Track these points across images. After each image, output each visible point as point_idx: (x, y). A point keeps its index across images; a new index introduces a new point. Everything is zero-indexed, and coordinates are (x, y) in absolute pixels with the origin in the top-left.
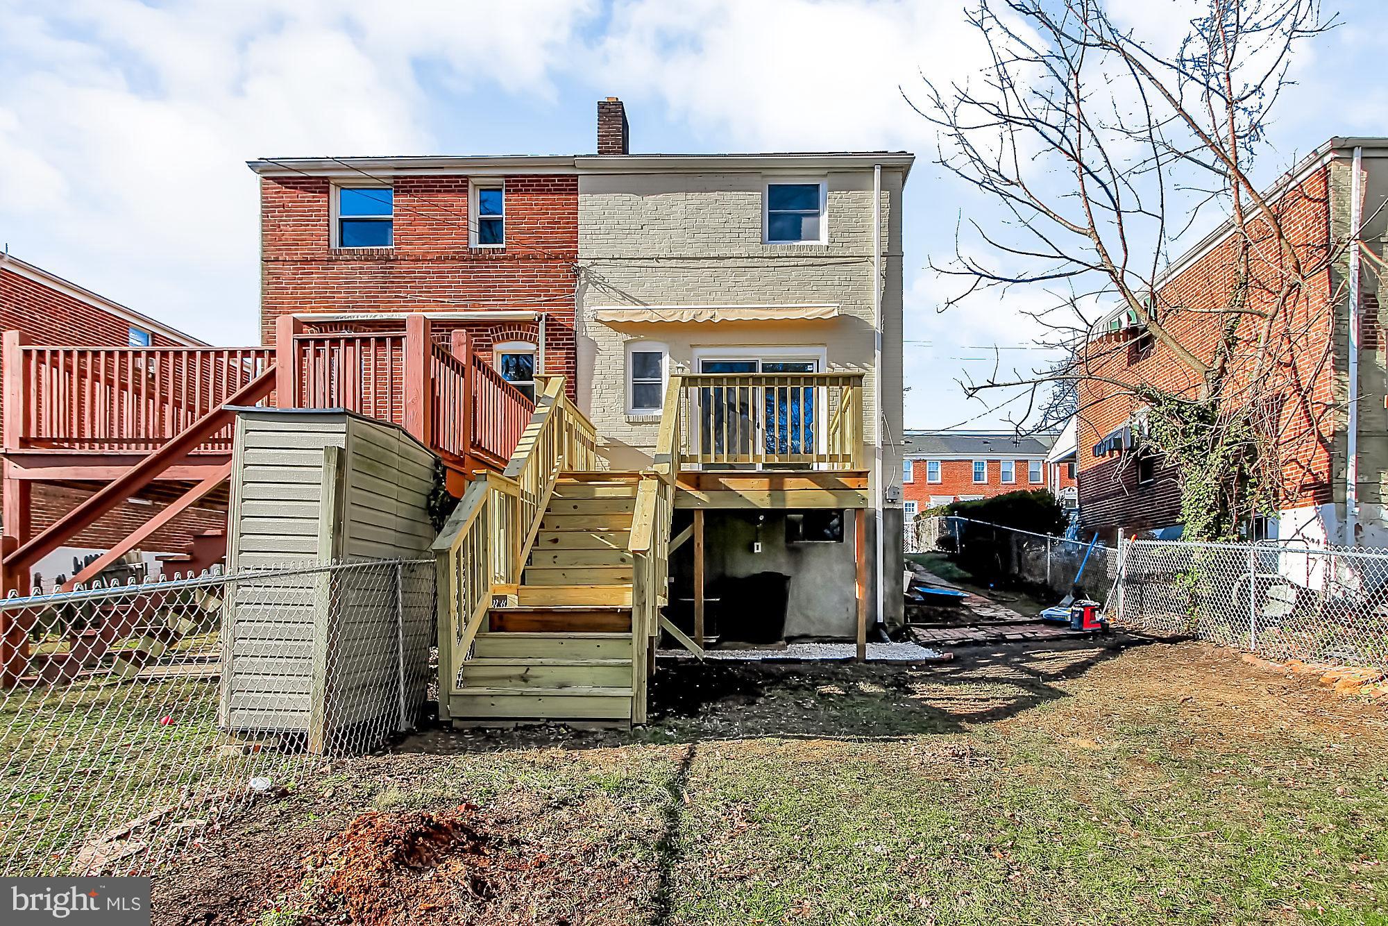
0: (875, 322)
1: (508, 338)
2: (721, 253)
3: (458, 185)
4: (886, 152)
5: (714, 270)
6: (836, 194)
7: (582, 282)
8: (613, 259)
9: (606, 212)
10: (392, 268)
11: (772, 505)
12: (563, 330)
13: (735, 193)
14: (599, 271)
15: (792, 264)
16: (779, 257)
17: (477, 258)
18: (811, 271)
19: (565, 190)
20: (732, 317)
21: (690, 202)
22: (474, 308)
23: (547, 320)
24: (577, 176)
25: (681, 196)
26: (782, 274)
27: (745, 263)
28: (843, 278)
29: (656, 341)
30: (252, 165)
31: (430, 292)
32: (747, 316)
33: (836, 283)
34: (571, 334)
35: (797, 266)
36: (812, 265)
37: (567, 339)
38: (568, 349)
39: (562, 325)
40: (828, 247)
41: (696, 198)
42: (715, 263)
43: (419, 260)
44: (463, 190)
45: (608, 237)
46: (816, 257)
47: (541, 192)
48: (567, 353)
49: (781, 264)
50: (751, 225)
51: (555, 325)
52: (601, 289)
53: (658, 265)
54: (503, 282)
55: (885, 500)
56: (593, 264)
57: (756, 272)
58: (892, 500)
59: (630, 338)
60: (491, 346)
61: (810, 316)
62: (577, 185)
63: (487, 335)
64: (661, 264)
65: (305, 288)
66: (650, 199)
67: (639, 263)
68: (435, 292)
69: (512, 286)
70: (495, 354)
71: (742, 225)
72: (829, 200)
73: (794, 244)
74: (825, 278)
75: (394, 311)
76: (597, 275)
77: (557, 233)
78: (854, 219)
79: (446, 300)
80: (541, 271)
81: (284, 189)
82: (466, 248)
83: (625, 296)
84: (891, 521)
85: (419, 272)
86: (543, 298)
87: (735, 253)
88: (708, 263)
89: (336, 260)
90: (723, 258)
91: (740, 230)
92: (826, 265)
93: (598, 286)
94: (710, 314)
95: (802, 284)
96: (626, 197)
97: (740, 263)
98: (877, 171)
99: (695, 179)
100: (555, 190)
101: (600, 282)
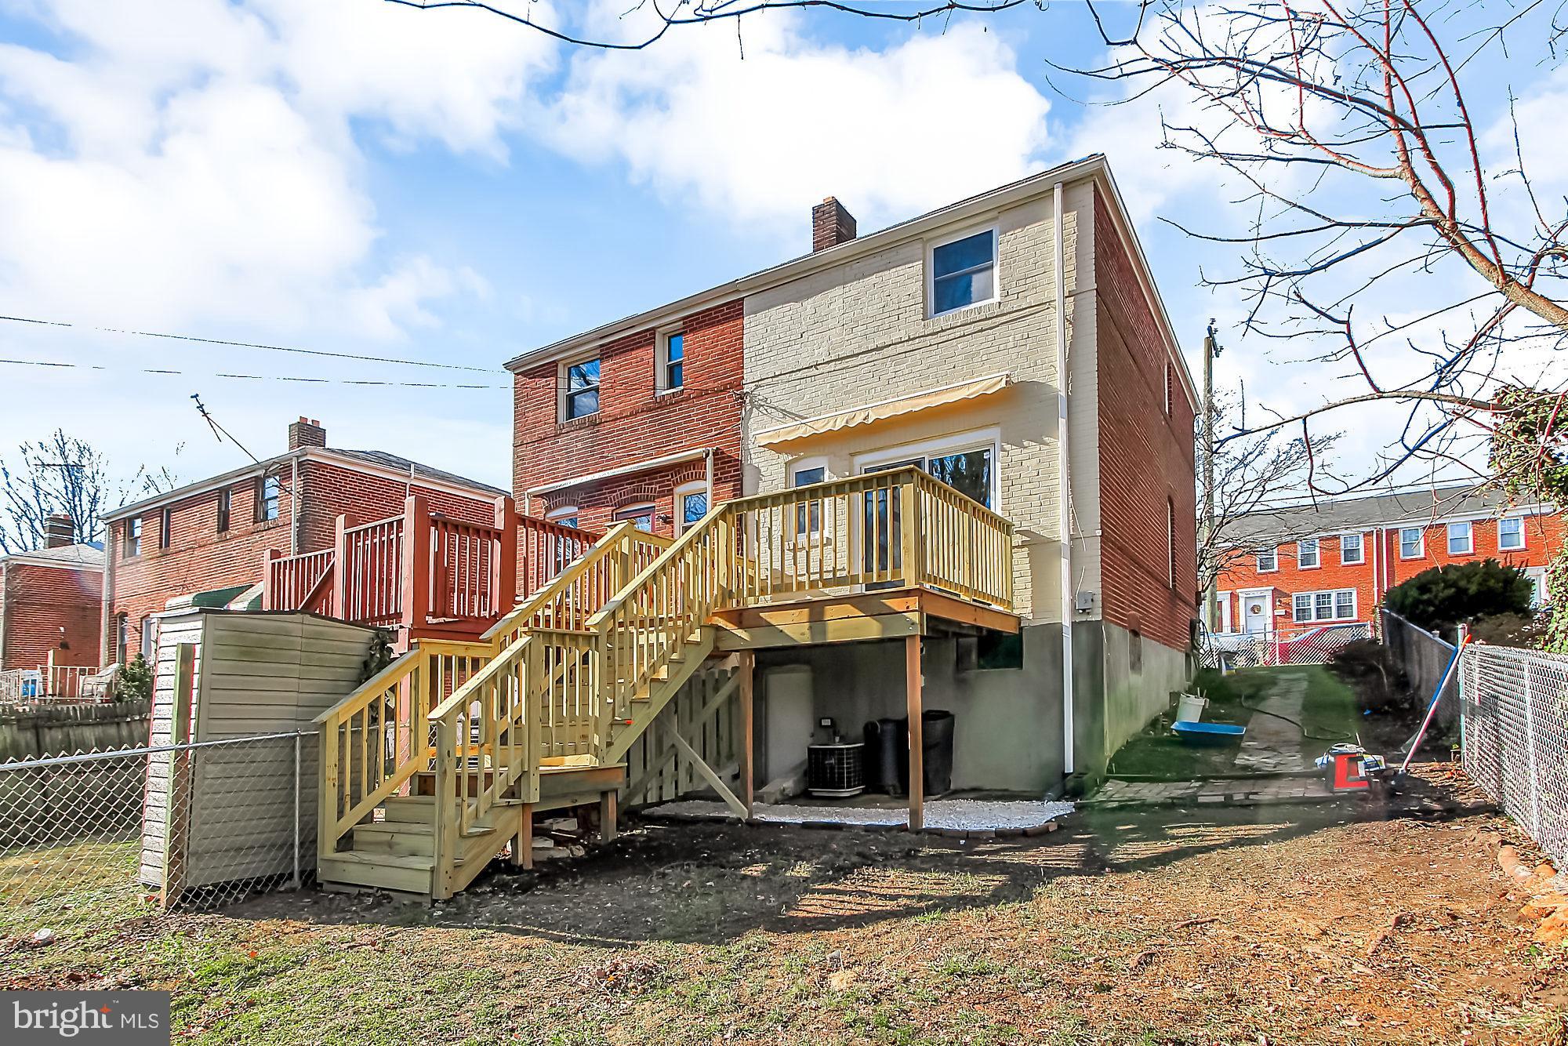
0: (1058, 383)
1: (685, 480)
2: (879, 343)
3: (646, 339)
4: (1072, 162)
5: (872, 364)
6: (1009, 236)
7: (748, 408)
8: (775, 376)
9: (769, 329)
10: (598, 431)
11: (812, 639)
12: (730, 462)
13: (894, 270)
14: (763, 392)
15: (958, 334)
16: (943, 331)
17: (661, 404)
18: (980, 337)
19: (733, 316)
20: (885, 414)
21: (848, 295)
22: (659, 455)
23: (714, 454)
24: (743, 299)
25: (838, 290)
26: (946, 350)
27: (906, 347)
28: (1018, 337)
29: (816, 456)
30: (507, 366)
31: (625, 448)
32: (902, 409)
33: (1011, 345)
34: (737, 465)
35: (964, 336)
36: (982, 331)
37: (735, 471)
38: (735, 481)
39: (730, 457)
40: (1000, 303)
41: (854, 288)
42: (875, 355)
43: (617, 419)
44: (651, 342)
45: (770, 354)
46: (986, 319)
47: (712, 325)
48: (734, 486)
49: (945, 339)
50: (912, 302)
51: (724, 458)
52: (765, 412)
53: (817, 372)
54: (680, 424)
55: (1074, 611)
56: (757, 387)
57: (918, 354)
58: (1084, 610)
59: (790, 458)
60: (672, 489)
61: (972, 394)
62: (742, 308)
63: (668, 480)
64: (821, 371)
65: (540, 465)
66: (809, 303)
67: (799, 375)
68: (630, 446)
69: (688, 427)
70: (676, 497)
71: (902, 305)
72: (1002, 246)
73: (963, 309)
74: (998, 342)
75: (600, 471)
76: (760, 397)
77: (726, 363)
78: (1032, 260)
79: (637, 452)
80: (712, 406)
81: (528, 381)
82: (652, 398)
83: (785, 413)
84: (1084, 636)
85: (617, 431)
86: (714, 433)
87: (895, 338)
88: (865, 358)
89: (560, 434)
90: (882, 348)
91: (900, 311)
92: (998, 326)
93: (761, 408)
94: (863, 415)
95: (970, 356)
96: (787, 307)
97: (900, 348)
98: (1058, 192)
99: (854, 266)
100: (724, 319)
101: (764, 405)
